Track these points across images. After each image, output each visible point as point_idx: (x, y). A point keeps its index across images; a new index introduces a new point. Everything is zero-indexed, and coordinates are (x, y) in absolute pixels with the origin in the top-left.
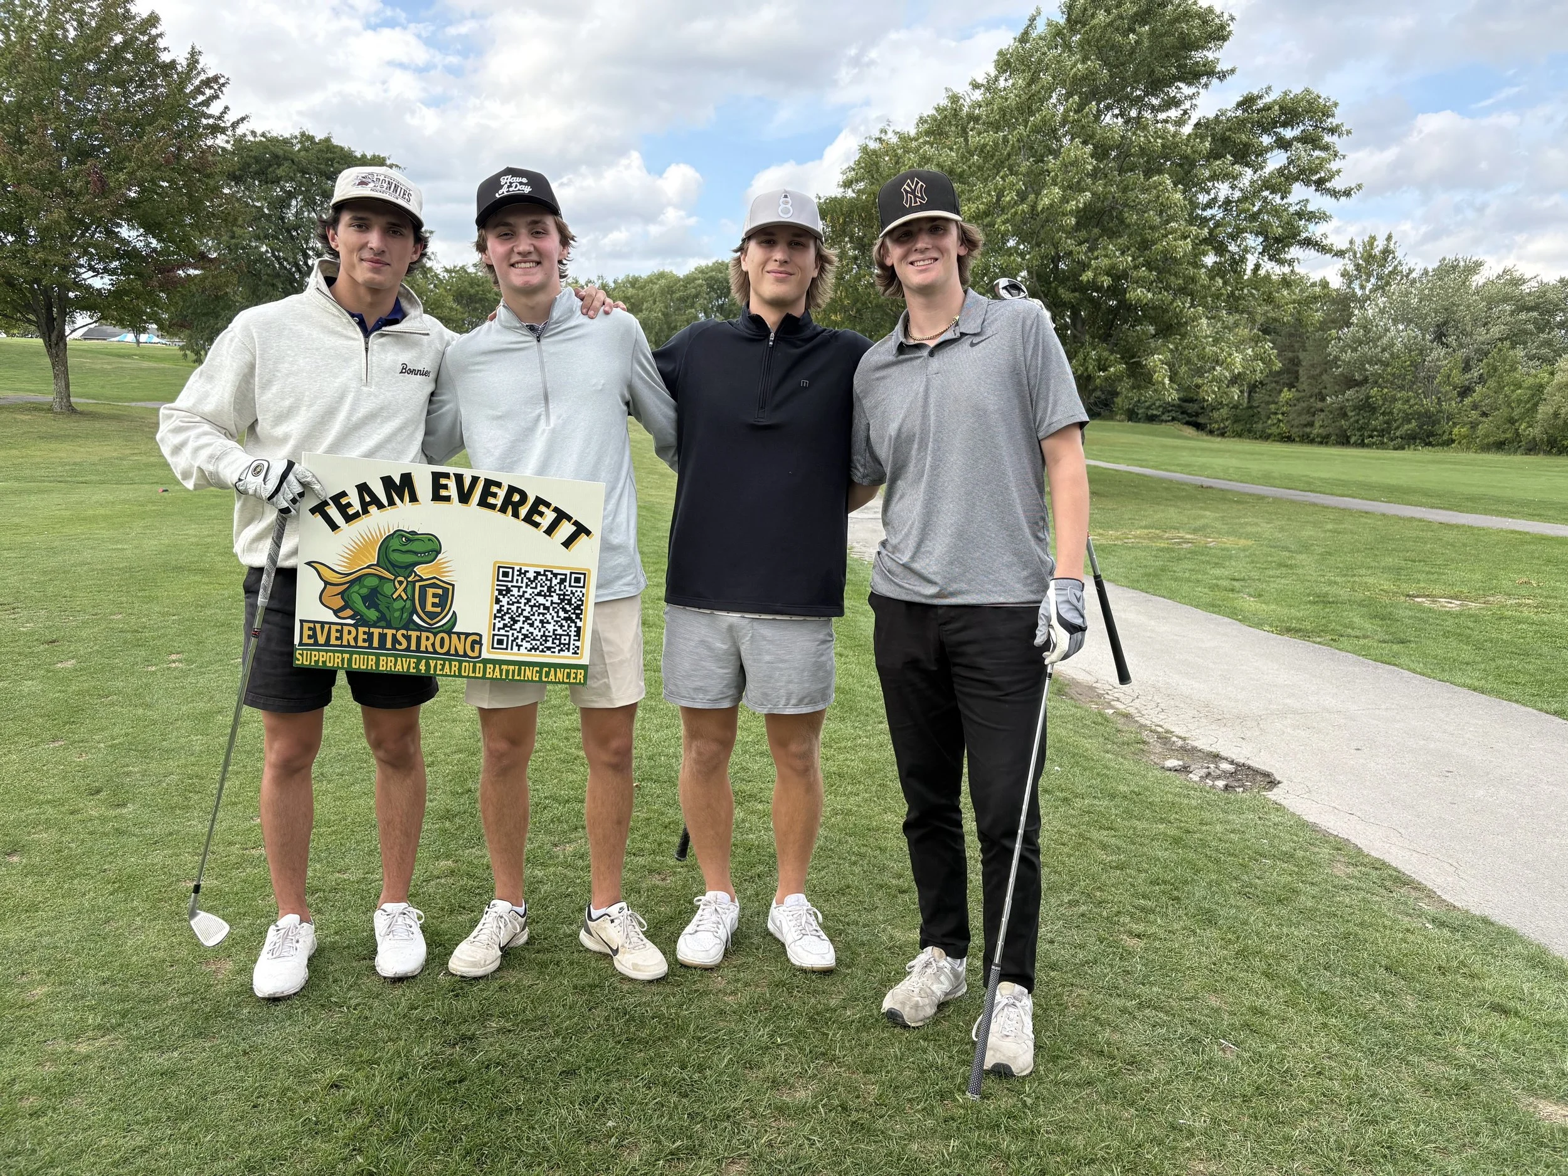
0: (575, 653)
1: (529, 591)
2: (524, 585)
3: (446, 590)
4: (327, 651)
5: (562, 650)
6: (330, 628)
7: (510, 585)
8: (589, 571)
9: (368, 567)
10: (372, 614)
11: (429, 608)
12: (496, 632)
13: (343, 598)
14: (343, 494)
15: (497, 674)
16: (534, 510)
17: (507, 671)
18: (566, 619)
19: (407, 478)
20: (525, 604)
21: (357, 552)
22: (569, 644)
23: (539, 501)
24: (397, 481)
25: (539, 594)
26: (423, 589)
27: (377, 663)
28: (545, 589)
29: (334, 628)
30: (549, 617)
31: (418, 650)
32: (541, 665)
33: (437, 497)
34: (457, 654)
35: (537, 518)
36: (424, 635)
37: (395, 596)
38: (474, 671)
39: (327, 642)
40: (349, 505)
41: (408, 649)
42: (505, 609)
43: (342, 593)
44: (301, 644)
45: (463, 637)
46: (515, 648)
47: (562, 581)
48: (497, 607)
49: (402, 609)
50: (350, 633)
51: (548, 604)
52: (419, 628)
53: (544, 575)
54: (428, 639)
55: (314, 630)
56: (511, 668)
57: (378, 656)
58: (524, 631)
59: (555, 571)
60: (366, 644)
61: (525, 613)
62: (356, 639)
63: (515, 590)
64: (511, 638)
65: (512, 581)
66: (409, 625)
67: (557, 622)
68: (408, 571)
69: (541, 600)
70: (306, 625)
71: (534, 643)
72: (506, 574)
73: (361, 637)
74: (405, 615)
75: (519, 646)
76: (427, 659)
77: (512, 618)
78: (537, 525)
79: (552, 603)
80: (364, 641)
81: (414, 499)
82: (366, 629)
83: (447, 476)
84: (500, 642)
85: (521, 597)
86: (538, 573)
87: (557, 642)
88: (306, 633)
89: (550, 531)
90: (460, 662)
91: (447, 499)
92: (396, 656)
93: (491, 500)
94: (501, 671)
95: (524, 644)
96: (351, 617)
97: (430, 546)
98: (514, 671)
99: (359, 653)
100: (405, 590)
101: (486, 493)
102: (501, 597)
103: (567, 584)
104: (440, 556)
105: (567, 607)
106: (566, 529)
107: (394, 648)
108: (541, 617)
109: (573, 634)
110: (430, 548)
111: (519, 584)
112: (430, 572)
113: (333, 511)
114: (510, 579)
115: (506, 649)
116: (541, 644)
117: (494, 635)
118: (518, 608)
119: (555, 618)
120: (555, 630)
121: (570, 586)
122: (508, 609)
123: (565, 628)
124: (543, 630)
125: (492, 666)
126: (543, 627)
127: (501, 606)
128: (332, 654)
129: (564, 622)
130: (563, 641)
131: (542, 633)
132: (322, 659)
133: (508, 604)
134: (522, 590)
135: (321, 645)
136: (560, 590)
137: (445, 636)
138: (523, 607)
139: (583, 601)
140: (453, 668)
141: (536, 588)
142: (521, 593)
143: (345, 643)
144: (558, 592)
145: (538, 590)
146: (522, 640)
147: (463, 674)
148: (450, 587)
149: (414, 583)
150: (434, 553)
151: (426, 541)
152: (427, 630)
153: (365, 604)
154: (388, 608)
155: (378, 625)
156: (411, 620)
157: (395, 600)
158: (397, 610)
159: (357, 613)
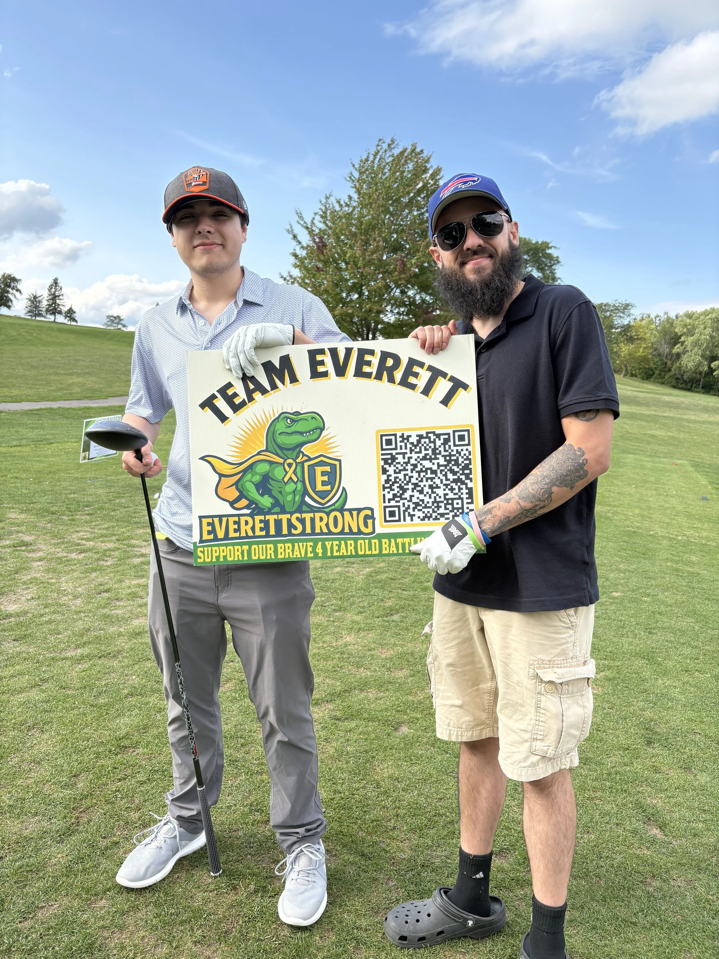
1: (415, 456)
2: (408, 451)
4: (226, 545)
6: (228, 521)
7: (394, 452)
8: (472, 427)
9: (258, 454)
10: (266, 501)
11: (319, 487)
12: (387, 504)
13: (237, 489)
14: (229, 385)
15: (394, 549)
16: (409, 372)
17: (403, 545)
18: (455, 481)
19: (286, 361)
20: (412, 471)
21: (246, 441)
22: (462, 508)
23: (412, 362)
24: (277, 364)
25: (424, 458)
26: (312, 468)
27: (276, 552)
28: (430, 452)
29: (231, 520)
30: (437, 481)
31: (313, 533)
33: (315, 374)
34: (351, 532)
35: (412, 380)
36: (318, 515)
38: (370, 549)
39: (226, 537)
41: (303, 533)
42: (392, 478)
43: (236, 484)
44: (201, 541)
45: (355, 513)
46: (408, 519)
47: (446, 441)
48: (385, 477)
49: (295, 492)
50: (247, 523)
51: (435, 467)
52: (312, 509)
53: (427, 437)
54: (321, 519)
55: (212, 524)
56: (407, 540)
57: (275, 543)
58: (414, 500)
59: (437, 432)
60: (263, 533)
61: (413, 480)
62: (253, 529)
63: (400, 457)
64: (402, 509)
65: (396, 448)
66: (302, 507)
67: (446, 485)
68: (296, 452)
69: (427, 464)
70: (205, 521)
71: (426, 510)
72: (389, 442)
73: (258, 525)
74: (297, 498)
75: (412, 516)
76: (323, 540)
77: (400, 487)
78: (413, 387)
79: (439, 465)
80: (261, 529)
81: (294, 379)
82: (262, 517)
83: (322, 352)
84: (392, 514)
85: (406, 463)
86: (421, 437)
87: (450, 507)
88: (206, 528)
89: (426, 391)
90: (356, 541)
91: (325, 374)
92: (293, 542)
93: (366, 369)
94: (397, 545)
95: (417, 513)
96: (247, 507)
97: (313, 424)
98: (410, 544)
99: (258, 543)
100: (295, 472)
101: (361, 362)
102: (387, 467)
103: (451, 443)
104: (324, 433)
105: (455, 468)
106: (443, 386)
107: (290, 534)
108: (430, 482)
109: (465, 496)
110: (314, 426)
111: (404, 450)
112: (318, 450)
113: (221, 404)
114: (393, 446)
115: (399, 520)
116: (434, 511)
117: (385, 507)
118: (405, 475)
119: (444, 482)
120: (445, 495)
121: (455, 445)
122: (396, 478)
123: (456, 491)
124: (433, 495)
125: (387, 540)
126: (433, 492)
127: (389, 476)
128: (231, 548)
129: (453, 485)
130: (455, 506)
131: (433, 499)
132: (222, 554)
133: (395, 472)
134: (406, 456)
135: (221, 540)
136: (445, 451)
137: (338, 514)
138: (410, 474)
139: (470, 460)
140: (349, 548)
141: (420, 452)
142: (406, 460)
143: (243, 534)
144: (443, 453)
145: (423, 454)
146: (414, 509)
147: (360, 553)
148: (337, 463)
149: (303, 463)
150: (319, 431)
151: (310, 419)
152: (320, 510)
153: (258, 492)
154: (280, 492)
155: (272, 511)
156: (303, 502)
157: (286, 484)
158: (289, 494)
159: (252, 502)
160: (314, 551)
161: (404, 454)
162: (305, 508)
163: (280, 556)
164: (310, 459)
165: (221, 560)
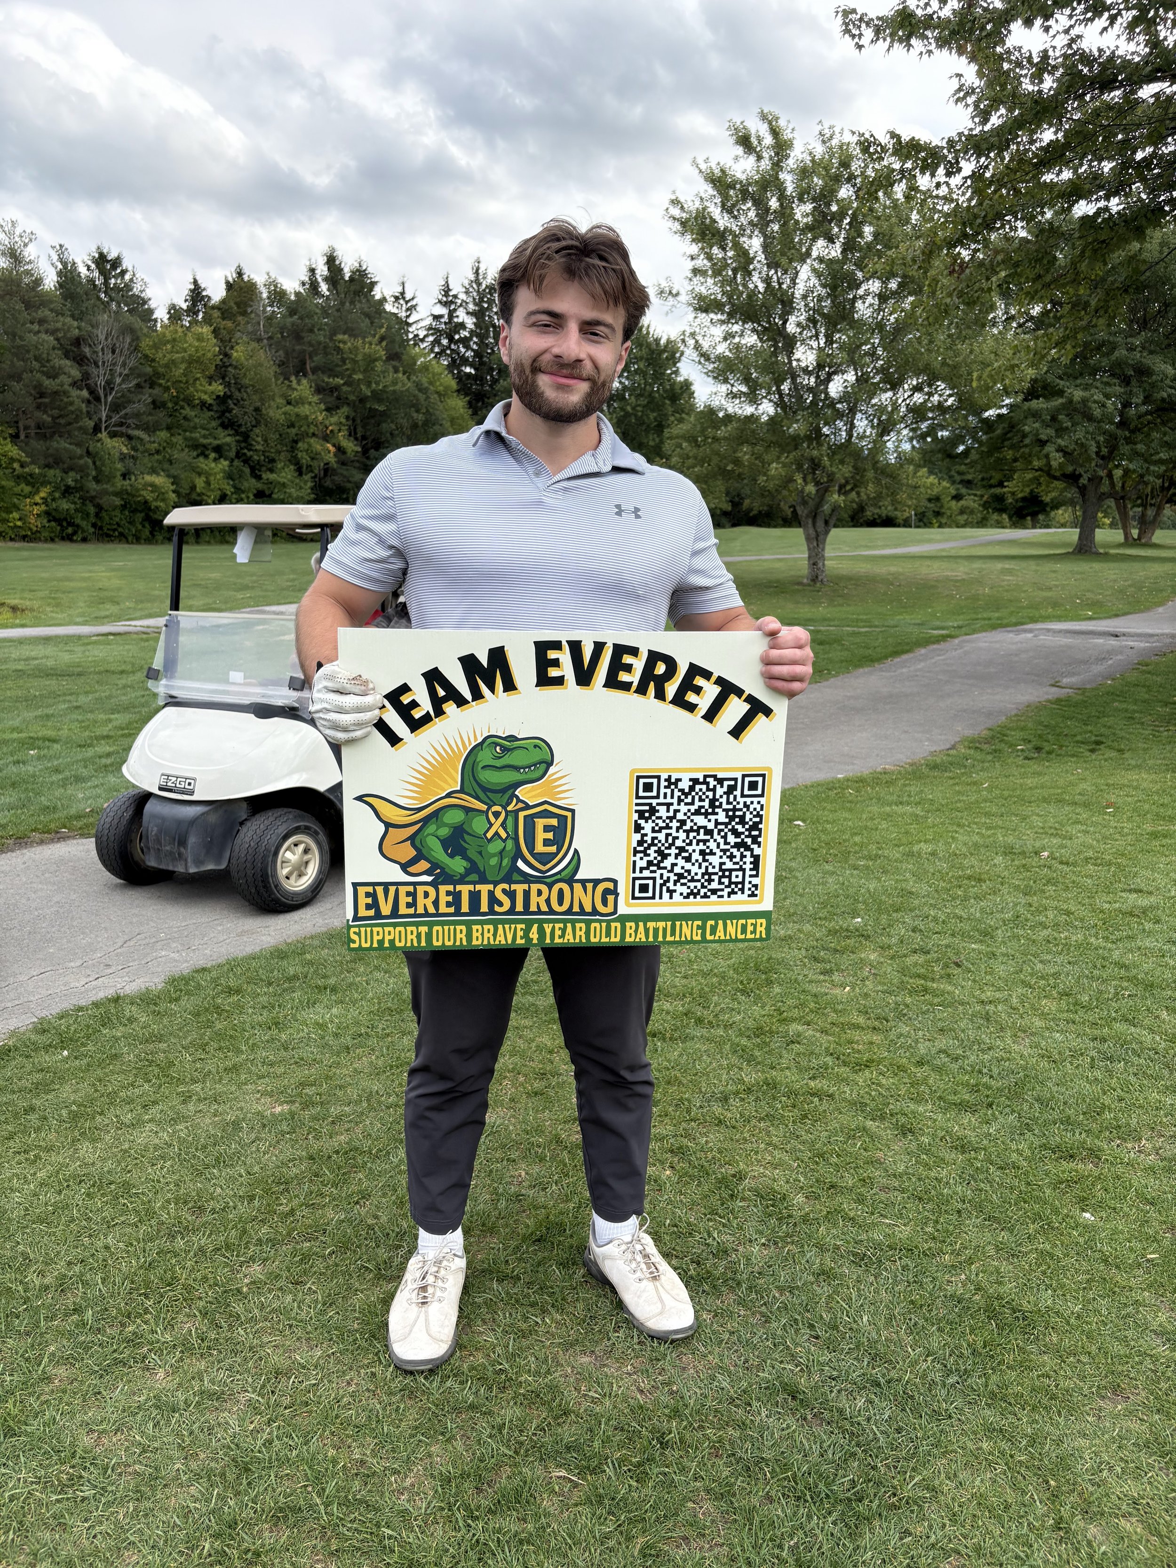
0: (753, 895)
1: (683, 808)
2: (675, 801)
3: (562, 819)
4: (395, 925)
5: (733, 892)
6: (397, 891)
7: (654, 802)
8: (770, 769)
10: (458, 865)
11: (540, 848)
12: (638, 874)
13: (413, 845)
14: (405, 689)
15: (641, 936)
17: (656, 930)
18: (737, 846)
19: (498, 656)
20: (678, 829)
21: (430, 775)
22: (743, 883)
23: (695, 670)
24: (484, 662)
27: (469, 935)
28: (706, 804)
29: (403, 890)
30: (712, 845)
31: (527, 911)
32: (704, 917)
33: (544, 680)
34: (582, 912)
35: (691, 697)
36: (534, 887)
37: (489, 835)
38: (608, 934)
39: (395, 913)
40: (414, 704)
41: (512, 911)
42: (648, 839)
43: (412, 838)
44: (356, 918)
45: (590, 886)
46: (666, 895)
47: (731, 789)
48: (638, 837)
49: (501, 852)
50: (426, 895)
51: (711, 826)
53: (705, 782)
54: (540, 893)
55: (373, 895)
56: (661, 925)
57: (469, 925)
58: (677, 870)
59: (720, 775)
60: (452, 910)
61: (679, 843)
62: (436, 903)
63: (662, 809)
64: (659, 882)
65: (658, 797)
66: (512, 875)
67: (724, 851)
68: (507, 796)
69: (700, 820)
71: (692, 885)
72: (648, 787)
73: (444, 899)
75: (671, 892)
76: (541, 922)
77: (659, 852)
78: (691, 708)
79: (717, 823)
80: (448, 904)
81: (510, 686)
82: (450, 888)
83: (556, 645)
84: (644, 888)
85: (671, 819)
86: (695, 781)
87: (726, 881)
88: (363, 901)
89: (710, 716)
90: (588, 923)
91: (559, 681)
92: (495, 923)
93: (624, 677)
94: (647, 931)
95: (679, 888)
97: (536, 756)
98: (665, 930)
99: (443, 924)
100: (503, 825)
101: (617, 665)
102: (642, 822)
103: (738, 793)
104: (552, 770)
105: (740, 828)
106: (736, 709)
107: (492, 911)
108: (701, 846)
109: (748, 866)
110: (537, 759)
111: (669, 800)
112: (540, 795)
113: (391, 717)
114: (654, 793)
115: (653, 897)
116: (703, 886)
117: (634, 879)
118: (667, 835)
119: (722, 846)
121: (743, 796)
122: (653, 839)
123: (737, 859)
124: (704, 865)
125: (633, 924)
126: (705, 860)
127: (644, 835)
128: (402, 929)
129: (734, 851)
130: (734, 879)
131: (703, 870)
132: (387, 938)
133: (653, 831)
134: (672, 808)
135: (386, 917)
136: (728, 803)
137: (565, 887)
138: (675, 834)
139: (761, 817)
140: (578, 933)
141: (692, 803)
142: (671, 814)
143: (421, 910)
144: (725, 806)
145: (696, 807)
146: (675, 883)
147: (593, 940)
148: (569, 814)
149: (516, 813)
150: (544, 766)
151: (531, 748)
153: (446, 852)
154: (480, 853)
155: (467, 879)
156: (514, 868)
157: (489, 841)
158: (494, 855)
159: (435, 865)
160: (526, 936)
163: (475, 942)
165: (387, 945)
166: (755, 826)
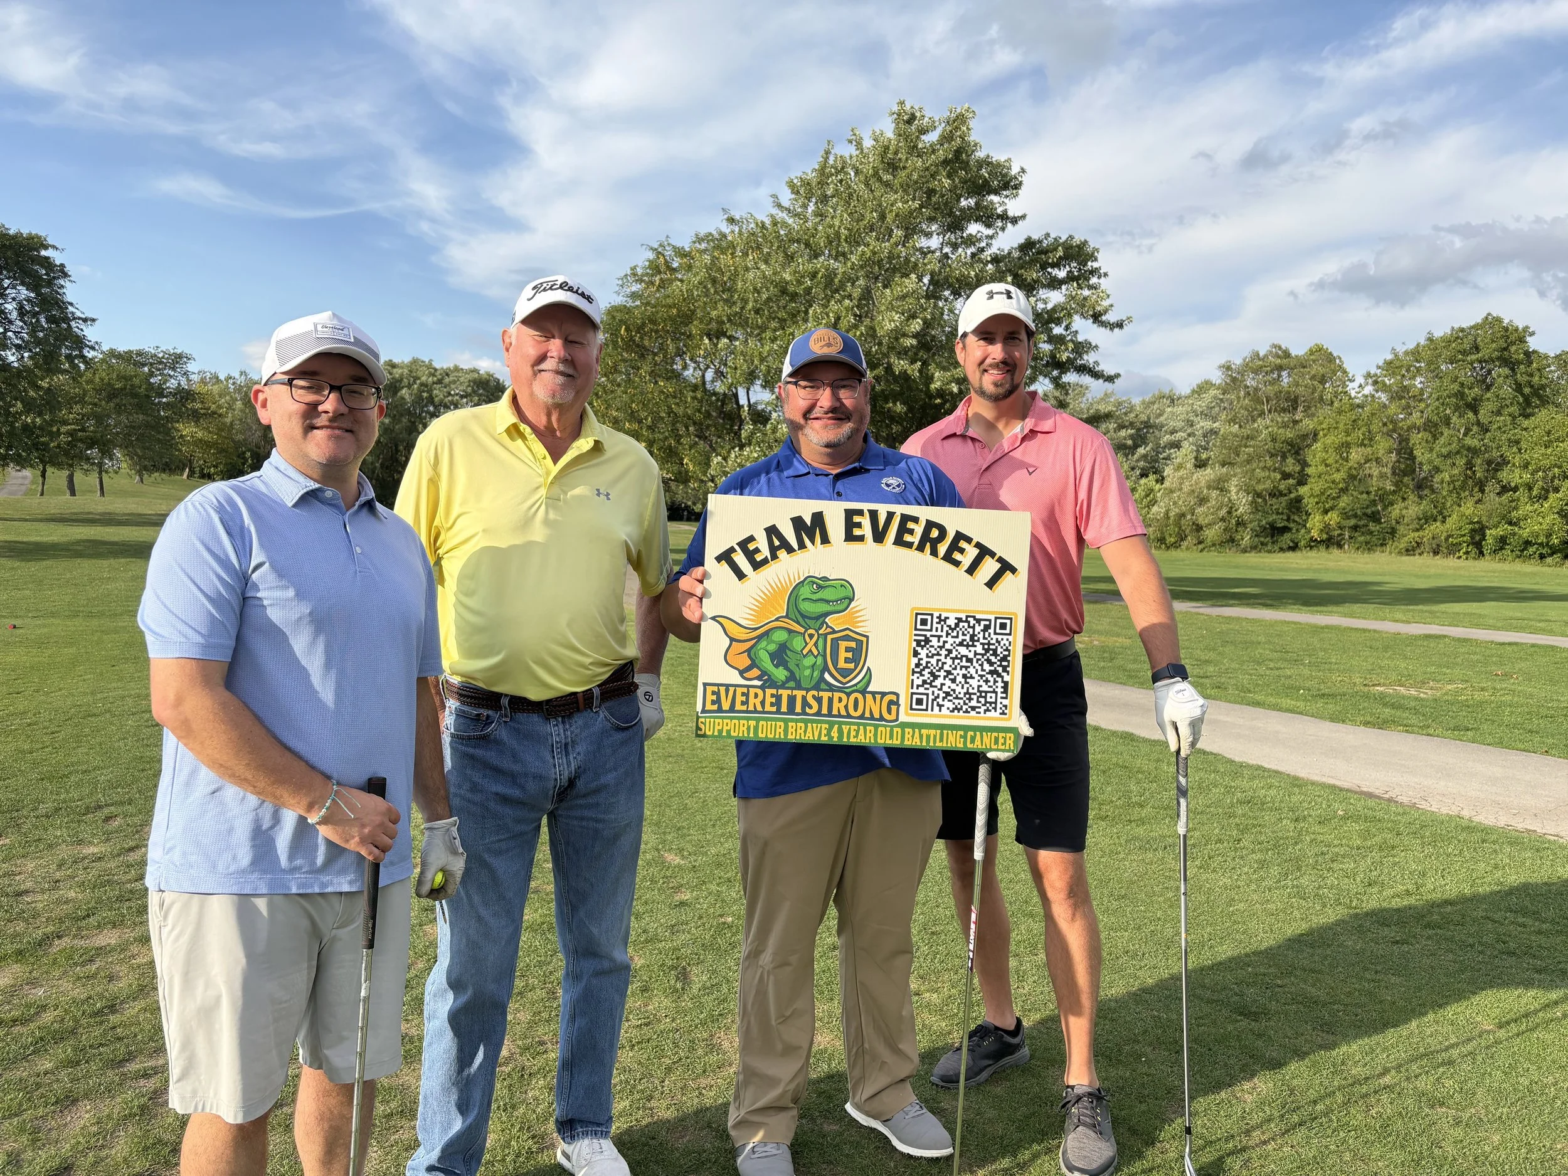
0: (1003, 713)
1: (950, 640)
2: (944, 634)
3: (859, 643)
4: (732, 718)
5: (988, 710)
6: (735, 691)
7: (928, 634)
8: (1015, 614)
9: (777, 620)
10: (780, 674)
11: (842, 664)
12: (915, 690)
13: (749, 656)
14: (751, 539)
15: (917, 740)
16: (954, 547)
17: (928, 737)
18: (991, 673)
19: (818, 518)
20: (946, 656)
21: (765, 604)
22: (995, 703)
23: (959, 536)
24: (808, 521)
26: (835, 642)
27: (786, 731)
28: (968, 638)
29: (739, 690)
30: (972, 671)
31: (830, 714)
32: (966, 728)
33: (850, 537)
34: (872, 718)
35: (957, 556)
36: (837, 695)
38: (891, 737)
39: (732, 709)
41: (819, 713)
42: (923, 663)
43: (749, 651)
44: (703, 711)
45: (878, 697)
46: (936, 708)
47: (987, 628)
48: (915, 660)
49: (813, 666)
50: (756, 696)
51: (971, 655)
52: (831, 688)
53: (967, 621)
54: (840, 700)
55: (717, 694)
56: (932, 732)
57: (786, 721)
58: (945, 689)
59: (978, 617)
60: (774, 709)
61: (946, 667)
62: (763, 703)
63: (935, 640)
64: (931, 697)
65: (931, 630)
66: (820, 684)
67: (982, 676)
68: (819, 622)
69: (963, 650)
70: (710, 689)
71: (956, 701)
72: (924, 622)
73: (769, 700)
74: (816, 674)
75: (940, 706)
76: (840, 724)
77: (932, 673)
78: (957, 564)
79: (976, 654)
80: (772, 704)
81: (825, 540)
82: (774, 691)
83: (860, 513)
84: (919, 702)
85: (941, 648)
86: (960, 620)
88: (711, 697)
89: (971, 570)
90: (876, 727)
91: (861, 538)
92: (806, 722)
93: (908, 538)
94: (921, 736)
95: (947, 704)
96: (759, 678)
97: (842, 593)
98: (935, 737)
99: (767, 719)
100: (816, 644)
101: (903, 530)
102: (919, 649)
103: (991, 631)
104: (853, 604)
105: (993, 659)
106: (990, 567)
107: (804, 713)
108: (964, 671)
109: (1000, 690)
110: (842, 595)
111: (939, 633)
113: (740, 559)
114: (928, 627)
115: (926, 710)
116: (965, 704)
117: (913, 694)
118: (938, 660)
119: (980, 673)
120: (979, 686)
121: (995, 633)
122: (928, 663)
123: (991, 684)
124: (966, 686)
125: (910, 730)
126: (966, 683)
127: (920, 659)
128: (736, 721)
129: (989, 676)
130: (989, 700)
131: (965, 690)
132: (725, 728)
133: (928, 656)
134: (942, 640)
135: (726, 712)
136: (984, 638)
137: (860, 696)
138: (944, 660)
139: (1009, 651)
140: (868, 735)
141: (957, 637)
142: (941, 644)
143: (751, 708)
144: (982, 641)
145: (960, 639)
146: (944, 699)
147: (879, 741)
148: (864, 639)
149: (826, 635)
150: (847, 601)
151: (838, 587)
152: (840, 690)
153: (773, 662)
154: (797, 665)
155: (786, 686)
156: (822, 679)
157: (805, 656)
158: (808, 668)
159: (764, 673)
160: (828, 734)
161: (939, 637)
162: (823, 686)
163: (790, 737)
164: (834, 632)
165: (724, 734)
166: (1004, 658)
